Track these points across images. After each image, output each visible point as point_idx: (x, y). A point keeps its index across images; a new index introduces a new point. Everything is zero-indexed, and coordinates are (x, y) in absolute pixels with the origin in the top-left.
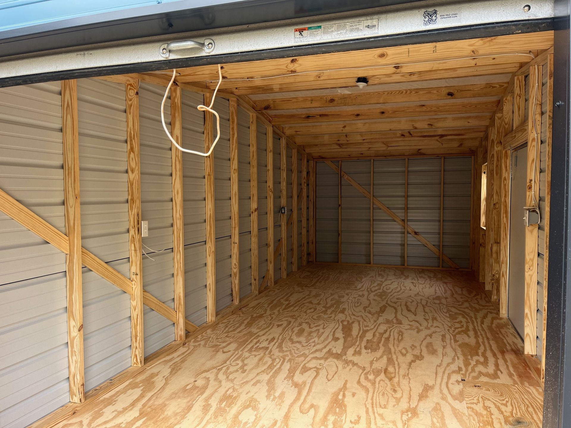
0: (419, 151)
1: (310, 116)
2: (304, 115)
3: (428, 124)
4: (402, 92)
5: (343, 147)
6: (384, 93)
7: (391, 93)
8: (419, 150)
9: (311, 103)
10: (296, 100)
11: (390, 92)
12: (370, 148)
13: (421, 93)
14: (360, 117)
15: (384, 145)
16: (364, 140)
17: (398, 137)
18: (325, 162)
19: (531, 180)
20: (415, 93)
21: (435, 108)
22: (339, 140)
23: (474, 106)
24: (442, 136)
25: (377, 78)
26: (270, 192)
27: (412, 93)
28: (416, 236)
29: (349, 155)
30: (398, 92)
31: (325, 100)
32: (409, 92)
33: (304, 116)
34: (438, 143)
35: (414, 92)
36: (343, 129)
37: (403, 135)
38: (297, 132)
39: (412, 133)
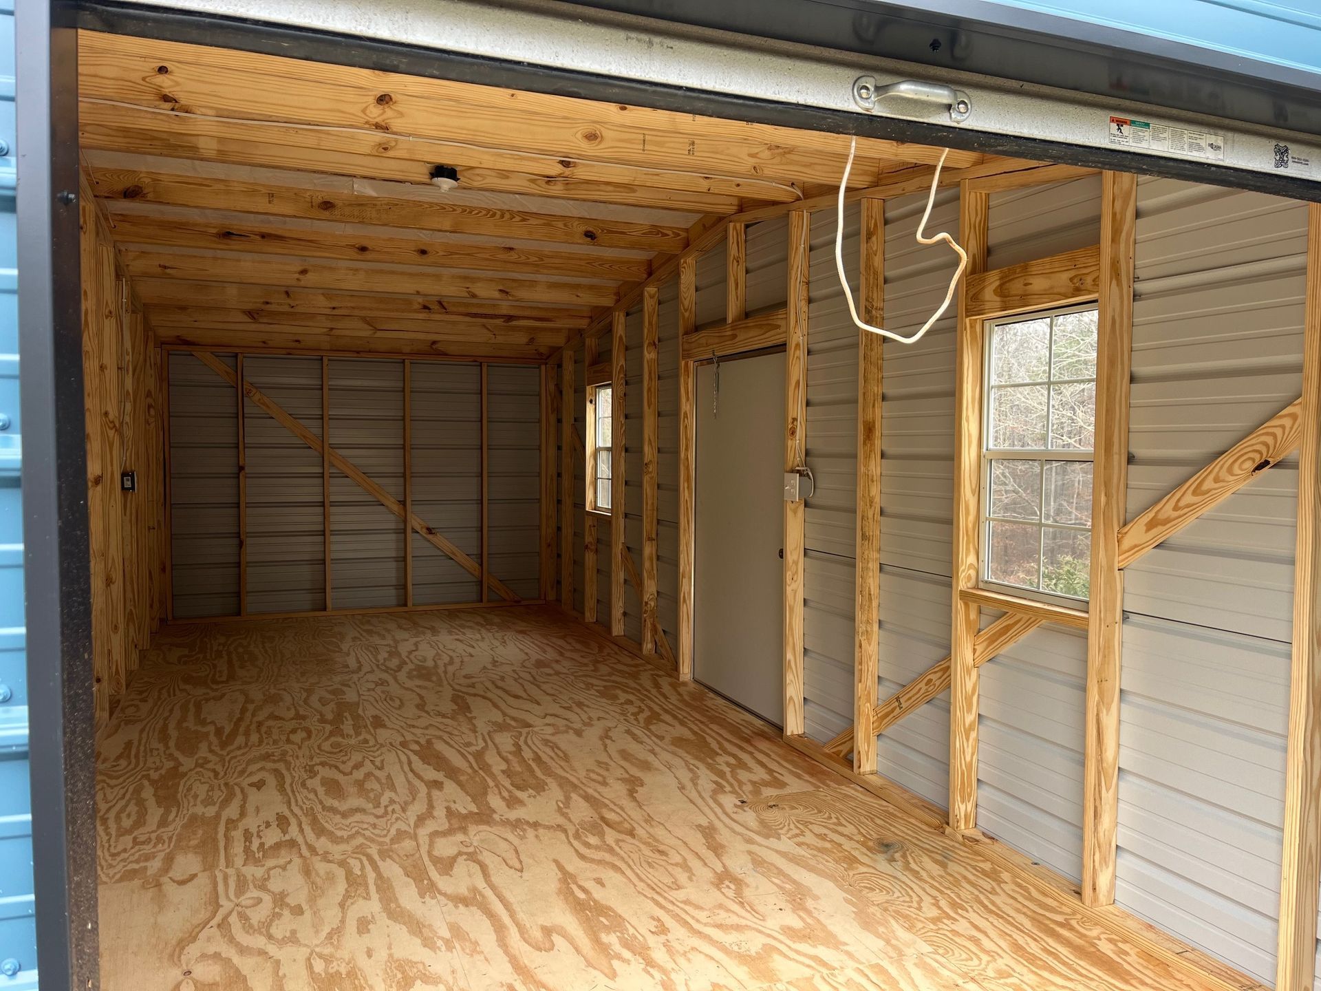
0: (434, 347)
1: (233, 234)
2: (214, 227)
3: (500, 290)
4: (494, 215)
5: (261, 320)
6: (454, 210)
7: (470, 212)
8: (434, 342)
9: (270, 202)
10: (223, 187)
11: (468, 210)
12: (332, 329)
13: (533, 221)
14: (368, 255)
15: (366, 326)
16: (334, 308)
17: (416, 311)
18: (193, 353)
19: (795, 420)
20: (521, 221)
21: (537, 259)
22: (267, 303)
23: (607, 266)
24: (510, 318)
25: (478, 175)
26: (111, 429)
27: (514, 220)
28: (430, 537)
29: (264, 342)
30: (484, 212)
31: (309, 200)
32: (507, 216)
33: (214, 231)
34: (485, 331)
35: (518, 218)
36: (301, 277)
37: (425, 307)
38: (165, 267)
39: (445, 304)
